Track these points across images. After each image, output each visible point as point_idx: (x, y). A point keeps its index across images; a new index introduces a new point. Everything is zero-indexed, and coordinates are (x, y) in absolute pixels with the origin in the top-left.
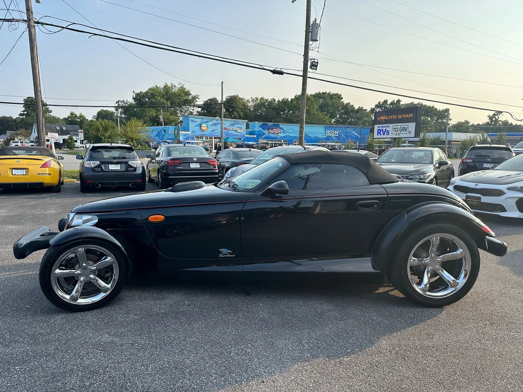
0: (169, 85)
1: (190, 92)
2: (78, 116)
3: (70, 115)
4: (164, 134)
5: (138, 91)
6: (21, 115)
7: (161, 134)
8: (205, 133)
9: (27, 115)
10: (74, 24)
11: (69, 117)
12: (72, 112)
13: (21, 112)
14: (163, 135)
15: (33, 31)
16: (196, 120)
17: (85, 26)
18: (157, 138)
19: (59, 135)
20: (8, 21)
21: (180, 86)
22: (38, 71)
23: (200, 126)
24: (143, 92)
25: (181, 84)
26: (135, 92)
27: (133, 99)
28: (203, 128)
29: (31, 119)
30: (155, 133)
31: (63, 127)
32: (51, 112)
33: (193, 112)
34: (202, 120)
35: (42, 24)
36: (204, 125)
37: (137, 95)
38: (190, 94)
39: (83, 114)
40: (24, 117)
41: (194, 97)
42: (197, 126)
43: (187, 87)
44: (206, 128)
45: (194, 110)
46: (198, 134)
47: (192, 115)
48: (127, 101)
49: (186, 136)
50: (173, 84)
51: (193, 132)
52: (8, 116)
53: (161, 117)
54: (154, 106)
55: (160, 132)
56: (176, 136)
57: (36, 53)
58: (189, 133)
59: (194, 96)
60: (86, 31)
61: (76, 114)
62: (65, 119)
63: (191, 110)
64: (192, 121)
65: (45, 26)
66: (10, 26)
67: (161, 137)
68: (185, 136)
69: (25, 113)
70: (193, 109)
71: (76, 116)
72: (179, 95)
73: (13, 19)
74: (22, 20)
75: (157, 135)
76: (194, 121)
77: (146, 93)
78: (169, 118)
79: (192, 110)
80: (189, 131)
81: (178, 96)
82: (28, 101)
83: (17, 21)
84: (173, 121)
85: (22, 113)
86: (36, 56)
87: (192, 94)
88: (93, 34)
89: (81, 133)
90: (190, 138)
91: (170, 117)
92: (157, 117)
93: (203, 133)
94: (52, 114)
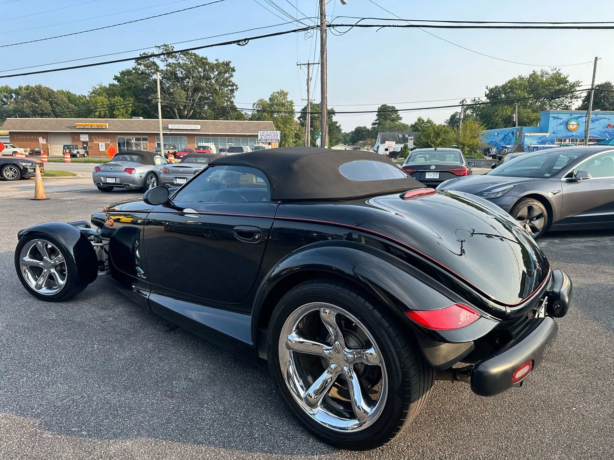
0: (539, 73)
1: (567, 79)
2: (425, 121)
3: (417, 121)
4: (512, 137)
5: (492, 86)
6: (374, 124)
7: (508, 138)
8: (574, 134)
9: (379, 124)
10: (364, 19)
11: (416, 124)
12: (419, 117)
13: (373, 122)
14: (511, 139)
15: (324, 35)
16: (560, 116)
17: (375, 19)
18: (503, 143)
19: (396, 143)
20: (305, 30)
21: (555, 72)
22: (325, 77)
23: (567, 124)
24: (499, 87)
25: (556, 69)
26: (488, 88)
27: (486, 95)
28: (571, 126)
29: (381, 128)
30: (501, 137)
31: (405, 135)
32: (401, 118)
33: (570, 106)
34: (571, 115)
35: (333, 26)
36: (574, 122)
37: (491, 91)
38: (567, 82)
39: (430, 119)
40: (376, 126)
41: (573, 85)
42: (561, 124)
43: (564, 73)
44: (575, 127)
45: (571, 102)
46: (561, 136)
47: (568, 109)
48: (479, 99)
49: (543, 138)
50: (544, 71)
51: (554, 133)
52: (362, 126)
53: (514, 115)
54: (510, 102)
55: (507, 135)
56: (517, 139)
57: (325, 58)
58: (548, 135)
59: (572, 83)
60: (375, 25)
61: (424, 119)
62: (412, 126)
63: (567, 104)
64: (555, 118)
65: (336, 28)
66: (306, 35)
67: (507, 141)
68: (541, 139)
69: (378, 122)
70: (570, 101)
71: (423, 121)
72: (549, 85)
73: (309, 27)
74: (316, 26)
75: (503, 139)
76: (558, 118)
77: (503, 87)
78: (530, 116)
79: (568, 102)
80: (547, 132)
81: (546, 86)
82: (382, 109)
83: (312, 28)
84: (534, 120)
85: (375, 122)
86: (325, 62)
87: (570, 82)
88: (382, 26)
89: (410, 140)
90: (549, 141)
91: (532, 115)
92: (511, 117)
93: (570, 134)
94: (402, 121)
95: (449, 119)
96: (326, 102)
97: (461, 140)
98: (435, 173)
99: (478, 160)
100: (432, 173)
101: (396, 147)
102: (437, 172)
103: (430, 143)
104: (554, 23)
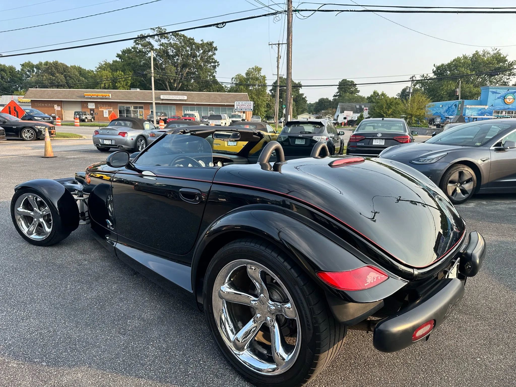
0: (481, 53)
1: (506, 58)
2: (380, 94)
3: (373, 94)
4: (455, 109)
5: (439, 64)
6: (335, 96)
7: (451, 110)
8: (510, 107)
9: (340, 96)
10: (325, 4)
11: (372, 96)
12: (375, 91)
13: (335, 94)
14: (453, 111)
15: (291, 19)
16: (498, 91)
17: (335, 4)
18: (446, 114)
19: (353, 113)
20: (274, 14)
21: (495, 52)
22: (291, 55)
23: (504, 98)
24: (445, 65)
25: (496, 49)
26: (436, 65)
27: (434, 72)
28: (508, 100)
29: (342, 100)
30: (445, 108)
31: (362, 106)
32: (358, 92)
33: (508, 82)
34: (508, 90)
35: (299, 11)
36: (510, 97)
37: (438, 68)
38: (506, 61)
39: (384, 93)
40: (337, 98)
41: (511, 64)
42: (499, 98)
43: (503, 53)
44: (511, 100)
45: (509, 79)
46: (499, 108)
47: (506, 85)
48: (427, 75)
49: (482, 110)
50: (486, 51)
51: (492, 106)
52: (325, 97)
53: (458, 90)
54: (454, 78)
55: (450, 107)
56: (459, 111)
57: (291, 39)
58: (486, 107)
59: (511, 62)
60: (334, 10)
61: (379, 92)
62: (368, 98)
63: (505, 80)
64: (493, 92)
65: (301, 12)
66: (275, 19)
67: (450, 113)
68: (481, 111)
69: (338, 94)
70: (508, 77)
71: (378, 94)
72: (490, 63)
73: (278, 11)
74: (284, 11)
75: (447, 111)
76: (496, 93)
77: (449, 65)
78: (472, 91)
79: (506, 79)
80: (486, 105)
81: (487, 64)
82: (342, 83)
83: (280, 13)
84: (476, 94)
85: (336, 94)
86: (291, 42)
87: (509, 60)
88: (340, 11)
89: (366, 111)
90: (487, 113)
91: (473, 89)
92: (455, 92)
93: (506, 107)
94: (360, 94)
95: (400, 92)
96: (290, 76)
97: (409, 111)
98: (381, 140)
99: (424, 129)
100: (379, 140)
101: (353, 116)
102: (383, 139)
103: (382, 113)
104: (494, 8)
